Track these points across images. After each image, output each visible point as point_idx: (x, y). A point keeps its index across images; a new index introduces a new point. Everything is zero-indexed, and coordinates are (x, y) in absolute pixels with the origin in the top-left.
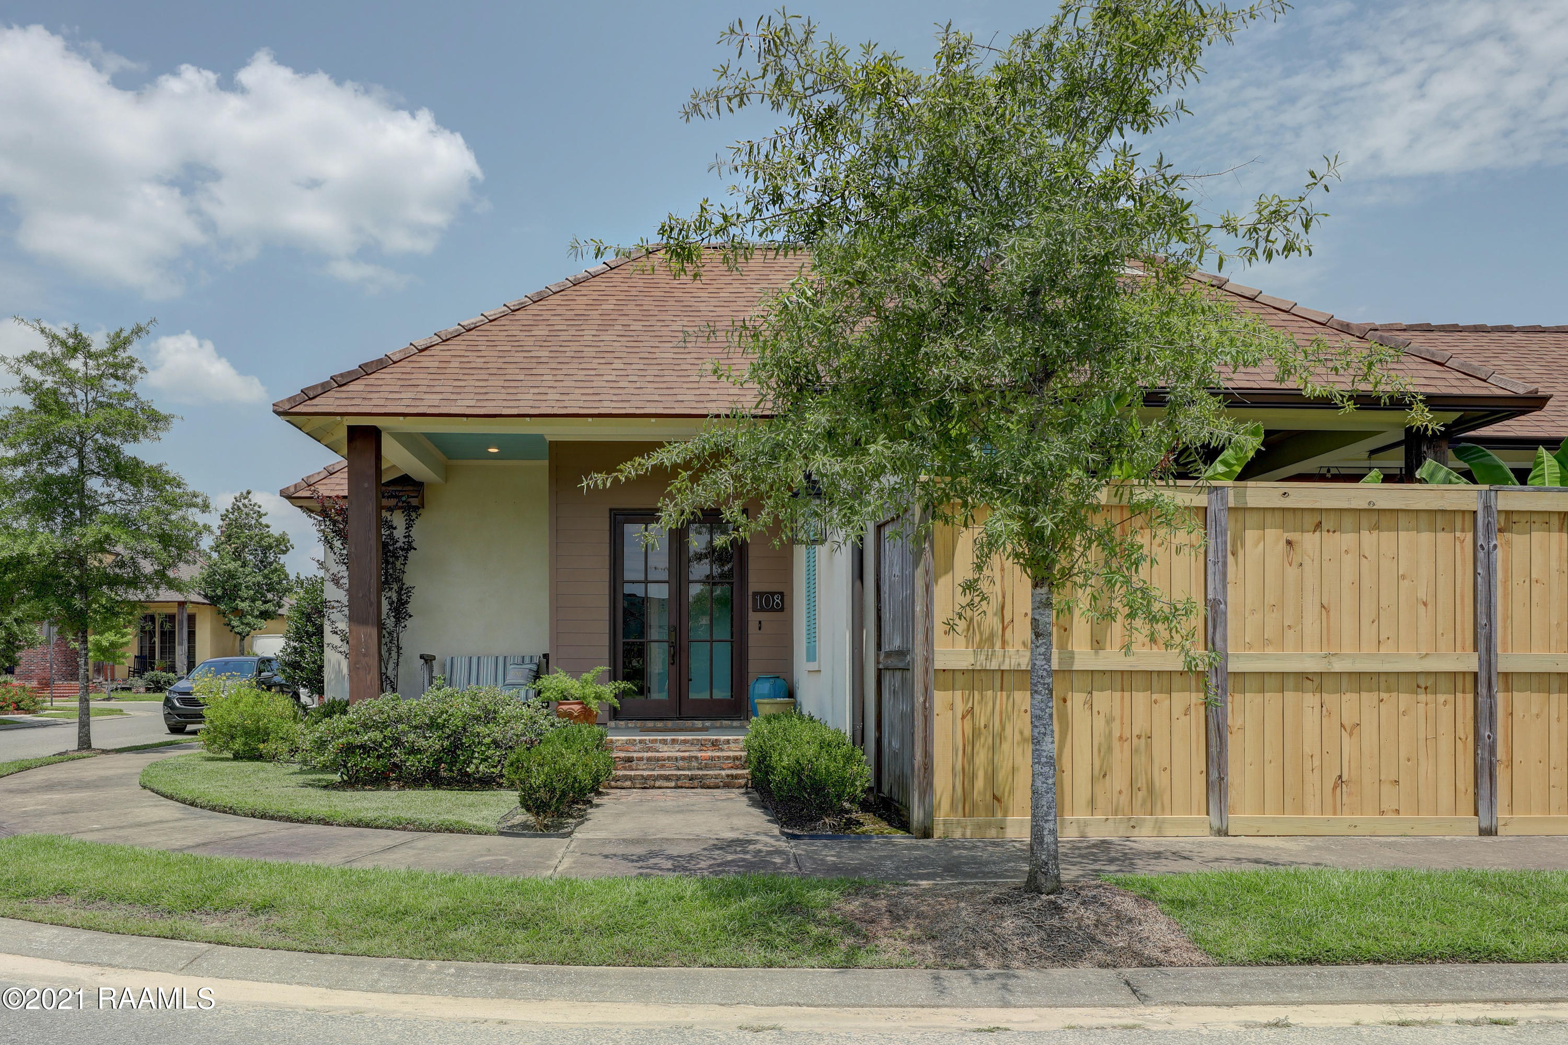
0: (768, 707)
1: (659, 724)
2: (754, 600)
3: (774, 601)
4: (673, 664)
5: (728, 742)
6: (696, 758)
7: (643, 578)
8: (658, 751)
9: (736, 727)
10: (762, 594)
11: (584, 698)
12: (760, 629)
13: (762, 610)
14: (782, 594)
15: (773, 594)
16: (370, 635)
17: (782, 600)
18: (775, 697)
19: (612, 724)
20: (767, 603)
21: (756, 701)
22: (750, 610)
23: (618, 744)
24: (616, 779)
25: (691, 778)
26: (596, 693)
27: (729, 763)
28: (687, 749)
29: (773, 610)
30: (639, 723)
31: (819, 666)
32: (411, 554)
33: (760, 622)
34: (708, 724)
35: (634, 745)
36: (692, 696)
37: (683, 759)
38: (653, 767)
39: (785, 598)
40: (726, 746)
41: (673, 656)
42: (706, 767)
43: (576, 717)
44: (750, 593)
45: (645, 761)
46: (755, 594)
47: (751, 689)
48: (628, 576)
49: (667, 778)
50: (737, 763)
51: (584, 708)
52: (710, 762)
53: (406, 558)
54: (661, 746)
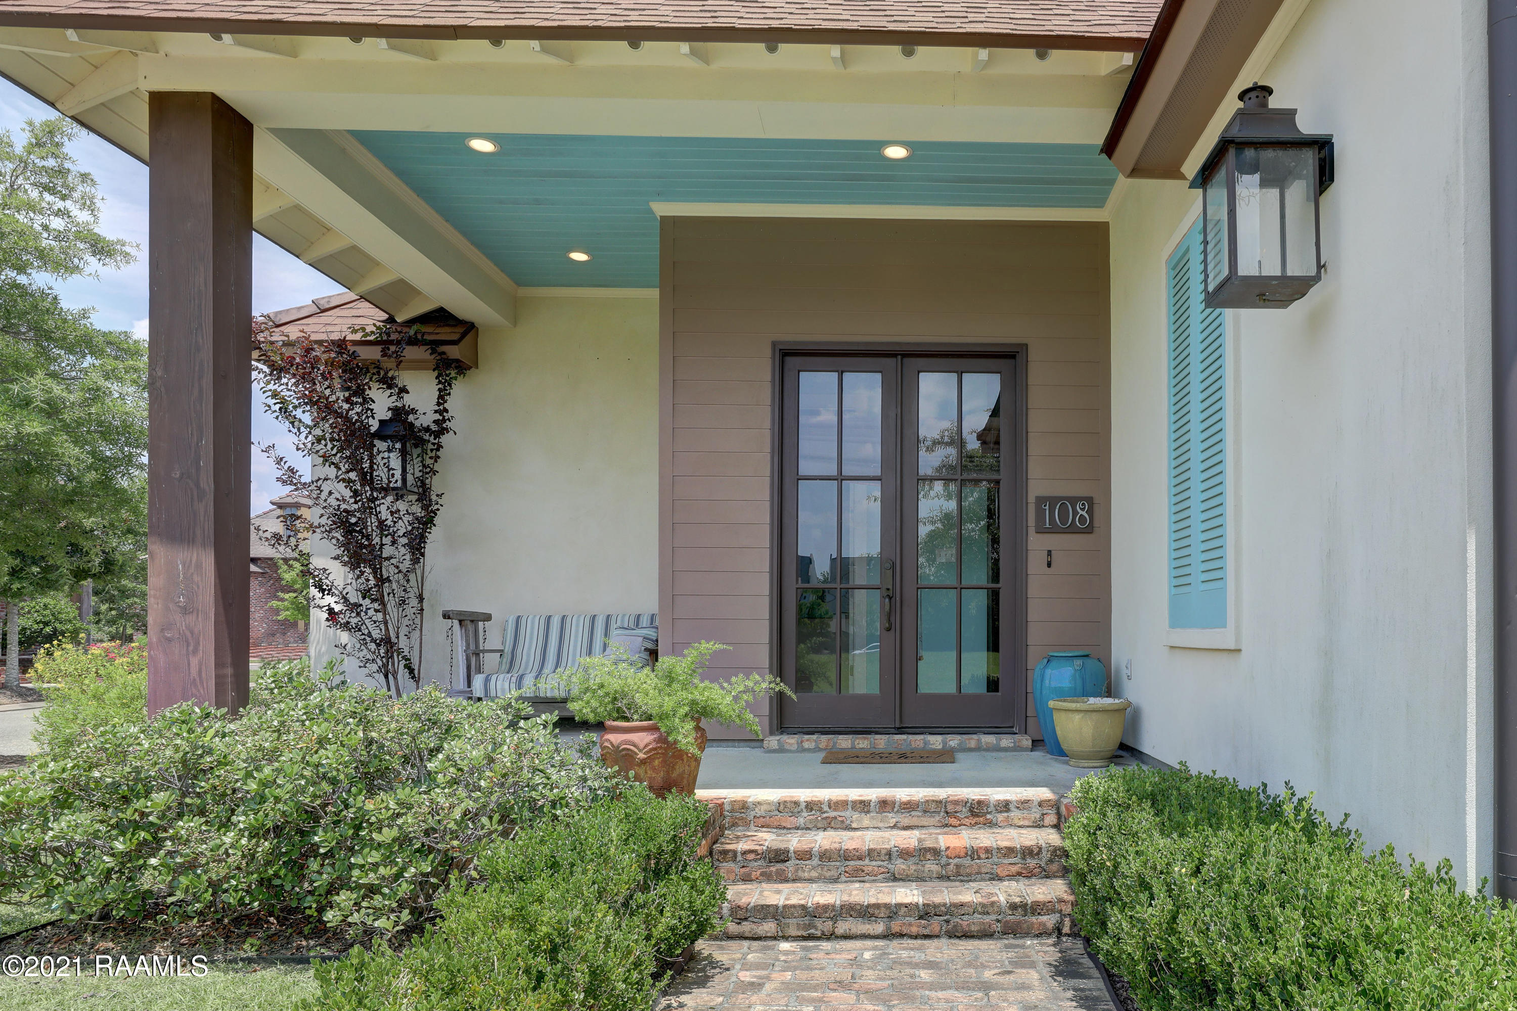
0: (1077, 717)
1: (862, 743)
2: (1040, 513)
3: (1075, 513)
4: (889, 629)
5: (1005, 806)
6: (936, 852)
7: (834, 472)
8: (849, 828)
9: (1006, 750)
10: (1053, 501)
11: (663, 716)
12: (1049, 565)
13: (1054, 530)
14: (1090, 500)
15: (1073, 500)
16: (199, 566)
17: (1090, 512)
18: (1086, 694)
19: (773, 742)
20: (1063, 519)
21: (1051, 704)
22: (1032, 531)
23: (759, 811)
24: (741, 914)
25: (925, 913)
26: (693, 703)
27: (1013, 864)
28: (914, 821)
29: (1072, 530)
30: (824, 740)
31: (1238, 639)
32: (445, 439)
33: (1049, 553)
34: (954, 741)
35: (793, 814)
36: (925, 687)
37: (905, 854)
38: (834, 873)
39: (1096, 507)
40: (1001, 817)
41: (889, 615)
42: (960, 876)
43: (643, 762)
44: (1031, 499)
45: (815, 861)
46: (1040, 500)
47: (1034, 676)
48: (806, 467)
49: (865, 912)
50: (1032, 862)
51: (663, 740)
52: (967, 862)
53: (439, 447)
54: (856, 816)
